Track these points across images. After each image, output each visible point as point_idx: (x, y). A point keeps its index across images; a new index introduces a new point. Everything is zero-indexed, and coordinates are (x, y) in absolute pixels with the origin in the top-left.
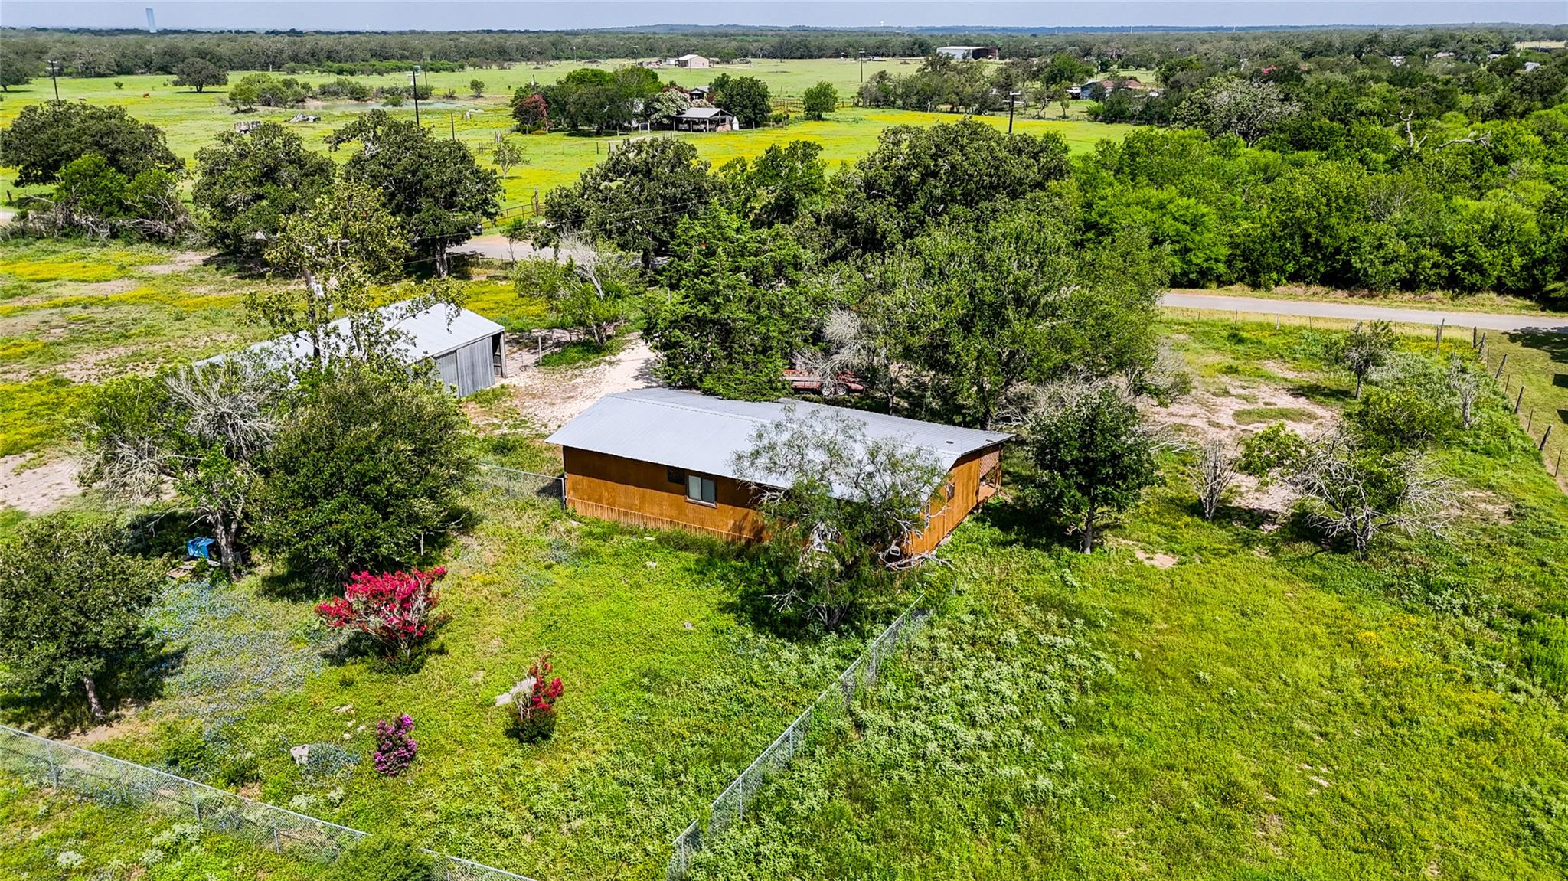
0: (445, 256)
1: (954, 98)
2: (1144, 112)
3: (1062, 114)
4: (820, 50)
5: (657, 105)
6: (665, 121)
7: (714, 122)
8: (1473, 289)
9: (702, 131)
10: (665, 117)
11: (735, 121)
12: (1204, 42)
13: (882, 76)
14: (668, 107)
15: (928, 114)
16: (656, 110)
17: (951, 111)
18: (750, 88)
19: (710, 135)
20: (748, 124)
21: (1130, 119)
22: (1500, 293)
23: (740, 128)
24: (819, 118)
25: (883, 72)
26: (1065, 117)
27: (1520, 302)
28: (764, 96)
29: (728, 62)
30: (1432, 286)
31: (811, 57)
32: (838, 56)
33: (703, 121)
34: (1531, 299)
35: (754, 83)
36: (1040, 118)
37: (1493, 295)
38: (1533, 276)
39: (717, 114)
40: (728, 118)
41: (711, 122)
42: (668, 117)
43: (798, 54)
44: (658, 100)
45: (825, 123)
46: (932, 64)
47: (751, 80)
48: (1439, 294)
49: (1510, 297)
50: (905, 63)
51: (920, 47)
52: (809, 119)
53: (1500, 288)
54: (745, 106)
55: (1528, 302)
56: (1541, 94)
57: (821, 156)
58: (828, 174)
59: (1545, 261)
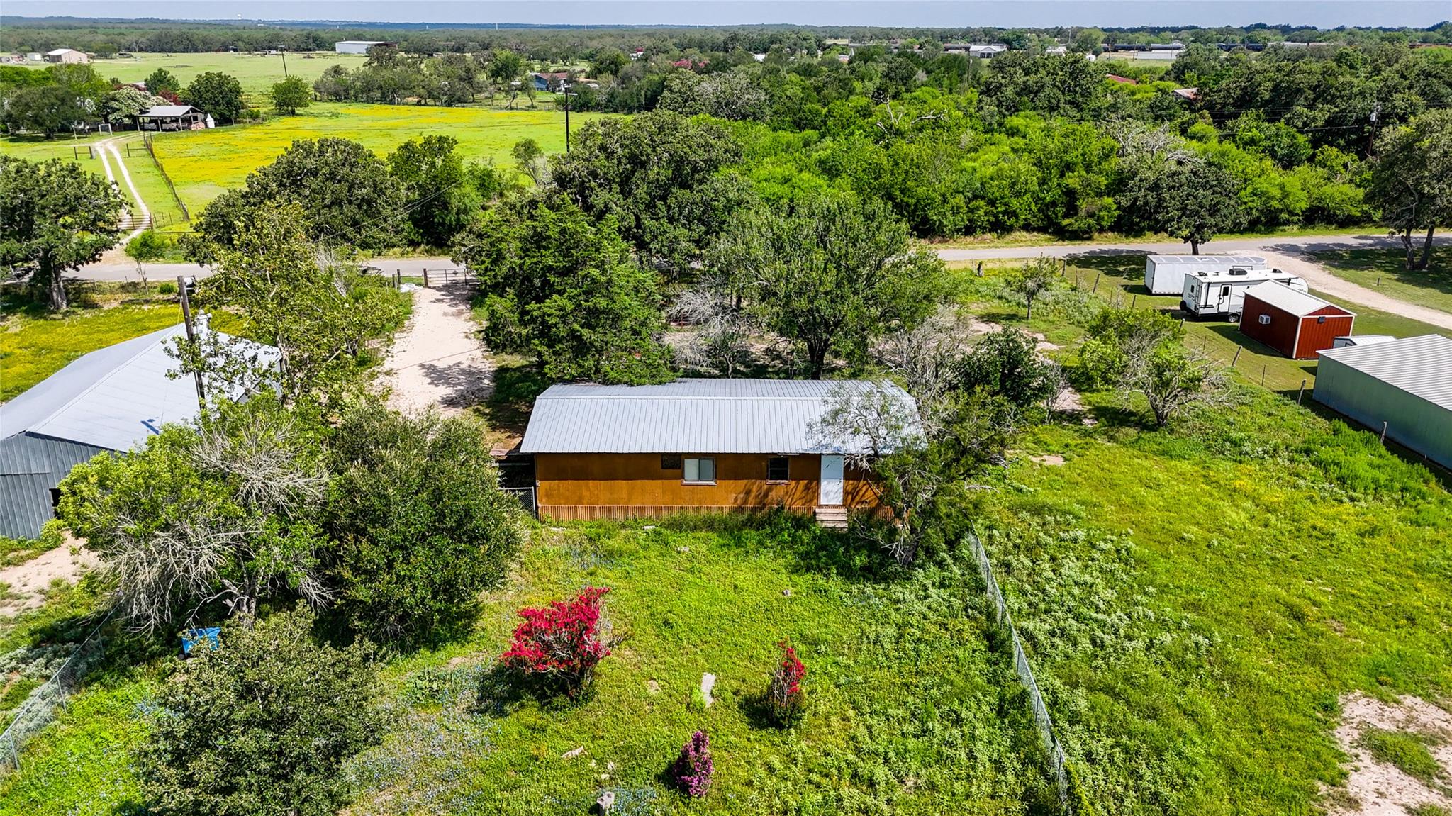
0: (62, 284)
1: (423, 92)
2: (609, 101)
3: (530, 104)
4: (204, 42)
5: (115, 105)
6: (127, 121)
7: (187, 121)
8: (1010, 229)
9: (174, 130)
10: (126, 116)
11: (209, 119)
12: (591, 39)
13: (337, 70)
14: (128, 106)
15: (396, 107)
16: (114, 110)
17: (419, 103)
18: (221, 84)
19: (183, 134)
20: (223, 121)
21: (597, 107)
22: (1028, 231)
23: (216, 125)
24: (293, 113)
25: (338, 66)
26: (533, 107)
27: (1042, 236)
28: (237, 91)
29: (106, 57)
30: (984, 230)
31: (196, 51)
32: (227, 50)
33: (175, 120)
34: (1049, 234)
35: (223, 79)
36: (512, 109)
37: (1024, 233)
38: (1048, 217)
39: (188, 112)
40: (200, 116)
41: (184, 120)
42: (130, 116)
43: (181, 47)
44: (114, 99)
45: (299, 118)
46: (378, 59)
47: (219, 75)
48: (988, 236)
49: (1035, 234)
50: (309, 57)
51: (314, 41)
52: (283, 114)
53: (1027, 227)
54: (217, 103)
55: (1048, 236)
56: (901, 79)
57: (457, 150)
58: (465, 166)
59: (1054, 204)
